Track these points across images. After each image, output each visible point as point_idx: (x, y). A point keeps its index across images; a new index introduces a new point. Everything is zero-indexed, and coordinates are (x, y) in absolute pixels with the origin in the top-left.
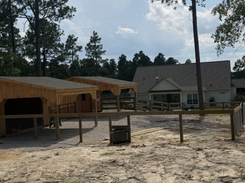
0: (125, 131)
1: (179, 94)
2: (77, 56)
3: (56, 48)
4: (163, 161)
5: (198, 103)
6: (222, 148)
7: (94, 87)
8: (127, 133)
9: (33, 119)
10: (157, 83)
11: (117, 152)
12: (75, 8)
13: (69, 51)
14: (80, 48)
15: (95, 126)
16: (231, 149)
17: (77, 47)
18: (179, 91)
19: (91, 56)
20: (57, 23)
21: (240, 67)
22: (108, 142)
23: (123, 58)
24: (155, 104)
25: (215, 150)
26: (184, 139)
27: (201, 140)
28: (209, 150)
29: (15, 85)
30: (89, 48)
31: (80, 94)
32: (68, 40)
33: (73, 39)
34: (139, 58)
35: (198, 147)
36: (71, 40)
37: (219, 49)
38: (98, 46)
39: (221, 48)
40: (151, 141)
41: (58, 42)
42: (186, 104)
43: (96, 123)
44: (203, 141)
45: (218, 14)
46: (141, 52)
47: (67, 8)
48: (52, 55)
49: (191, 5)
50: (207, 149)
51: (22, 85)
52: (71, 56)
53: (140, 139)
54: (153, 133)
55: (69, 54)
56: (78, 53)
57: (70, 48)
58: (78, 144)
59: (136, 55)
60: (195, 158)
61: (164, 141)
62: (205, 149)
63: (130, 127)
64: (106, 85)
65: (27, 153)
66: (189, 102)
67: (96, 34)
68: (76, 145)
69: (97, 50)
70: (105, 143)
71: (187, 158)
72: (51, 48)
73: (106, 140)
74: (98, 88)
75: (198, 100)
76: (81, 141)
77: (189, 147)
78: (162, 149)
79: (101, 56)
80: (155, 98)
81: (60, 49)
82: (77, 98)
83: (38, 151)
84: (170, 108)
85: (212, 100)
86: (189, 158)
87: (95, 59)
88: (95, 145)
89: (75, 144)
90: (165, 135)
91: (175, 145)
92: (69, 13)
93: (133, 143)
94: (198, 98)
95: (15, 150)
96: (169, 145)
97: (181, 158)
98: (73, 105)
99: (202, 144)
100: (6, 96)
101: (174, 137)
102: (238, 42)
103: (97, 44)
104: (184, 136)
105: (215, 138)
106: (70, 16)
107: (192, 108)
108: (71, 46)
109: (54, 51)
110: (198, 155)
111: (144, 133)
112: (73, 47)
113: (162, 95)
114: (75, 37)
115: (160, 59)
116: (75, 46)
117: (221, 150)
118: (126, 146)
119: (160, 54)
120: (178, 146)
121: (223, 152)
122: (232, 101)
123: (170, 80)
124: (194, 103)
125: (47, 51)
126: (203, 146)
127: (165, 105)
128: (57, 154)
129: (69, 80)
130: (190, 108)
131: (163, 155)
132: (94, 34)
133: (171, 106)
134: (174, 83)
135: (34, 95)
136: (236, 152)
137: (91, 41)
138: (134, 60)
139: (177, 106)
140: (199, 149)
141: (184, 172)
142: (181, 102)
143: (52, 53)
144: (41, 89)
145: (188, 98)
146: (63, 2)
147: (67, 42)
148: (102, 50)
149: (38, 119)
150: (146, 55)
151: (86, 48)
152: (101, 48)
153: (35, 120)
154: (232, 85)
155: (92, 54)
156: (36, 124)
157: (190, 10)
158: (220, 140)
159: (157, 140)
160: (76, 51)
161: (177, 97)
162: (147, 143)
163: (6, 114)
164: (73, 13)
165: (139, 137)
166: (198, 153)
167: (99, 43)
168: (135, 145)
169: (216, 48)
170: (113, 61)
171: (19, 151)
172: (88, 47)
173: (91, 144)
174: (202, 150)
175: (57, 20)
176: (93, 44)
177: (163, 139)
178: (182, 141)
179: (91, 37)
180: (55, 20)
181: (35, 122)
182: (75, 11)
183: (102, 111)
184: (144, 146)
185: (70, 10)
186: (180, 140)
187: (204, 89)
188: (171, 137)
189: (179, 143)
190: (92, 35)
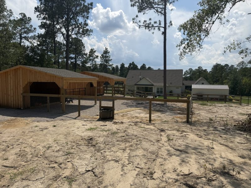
0: (110, 111)
1: (152, 87)
2: (95, 62)
3: (83, 56)
4: (131, 144)
5: (162, 93)
6: (180, 131)
7: (95, 79)
8: (112, 112)
9: (47, 97)
10: (140, 80)
11: (100, 127)
12: (92, 30)
13: (90, 58)
14: (97, 57)
15: (95, 105)
16: (187, 132)
17: (96, 56)
18: (153, 85)
19: (103, 62)
20: (81, 39)
21: (187, 74)
22: (98, 117)
23: (123, 65)
24: (138, 92)
25: (175, 132)
26: (152, 118)
27: (164, 120)
28: (170, 132)
29: (36, 72)
30: (103, 57)
31: (89, 82)
32: (90, 51)
33: (93, 51)
34: (132, 66)
35: (162, 127)
36: (92, 51)
37: (181, 55)
38: (108, 56)
39: (183, 55)
40: (128, 118)
41: (84, 52)
42: (156, 93)
43: (96, 102)
44: (165, 121)
45: (182, 30)
46: (133, 62)
47: (87, 30)
48: (80, 60)
49: (163, 31)
50: (168, 130)
51: (40, 72)
52: (92, 61)
53: (122, 116)
54: (132, 112)
55: (90, 60)
56: (96, 59)
57: (91, 56)
58: (76, 118)
59: (130, 64)
60: (159, 141)
61: (137, 119)
62: (167, 130)
63: (114, 108)
64: (106, 78)
65: (36, 122)
66: (158, 92)
67: (107, 49)
68: (75, 119)
69: (107, 59)
70: (96, 118)
71: (152, 141)
72: (80, 55)
73: (98, 115)
74: (98, 80)
75: (163, 92)
76: (79, 115)
77: (155, 126)
78: (135, 127)
79: (109, 62)
80: (138, 88)
81: (85, 56)
82: (87, 85)
83: (44, 121)
84: (146, 95)
85: (171, 92)
86: (154, 141)
87: (105, 63)
88: (88, 120)
89: (74, 117)
90: (140, 114)
91: (144, 123)
92: (88, 33)
93: (115, 119)
94: (163, 90)
95: (28, 120)
96: (140, 124)
97: (147, 140)
98: (84, 89)
99: (164, 125)
100: (30, 80)
101: (145, 116)
102: (195, 52)
103: (107, 55)
104: (152, 115)
105: (173, 119)
106: (89, 35)
107: (159, 96)
108: (92, 55)
109: (82, 57)
110: (162, 137)
111: (126, 111)
112: (93, 56)
113: (143, 87)
114: (95, 50)
115: (143, 67)
116: (94, 56)
117: (180, 133)
118: (110, 122)
119: (144, 64)
120: (147, 125)
121: (182, 135)
122: (182, 93)
123: (147, 78)
124: (160, 93)
125: (77, 57)
126: (165, 126)
127: (143, 93)
128: (55, 126)
129: (82, 73)
130: (158, 96)
131: (133, 135)
132: (106, 49)
133: (147, 94)
134: (150, 80)
135: (48, 81)
136: (192, 135)
137: (104, 53)
138: (129, 66)
139: (150, 94)
140: (162, 130)
141: (146, 163)
142: (153, 92)
143: (80, 59)
144: (53, 76)
145: (157, 90)
146: (85, 26)
147: (90, 52)
148: (110, 59)
149: (50, 97)
150: (136, 64)
151: (100, 57)
152: (110, 58)
153: (48, 98)
154: (183, 84)
155: (104, 60)
156: (48, 101)
157: (162, 34)
158: (177, 122)
159: (133, 118)
160: (95, 58)
161: (151, 89)
162: (125, 120)
163: (31, 93)
164: (91, 33)
165: (121, 114)
166: (161, 135)
167: (108, 54)
168: (117, 121)
169: (179, 55)
170: (117, 66)
171: (31, 120)
172: (101, 57)
173: (86, 118)
174: (164, 131)
175: (81, 37)
176: (105, 55)
177: (137, 118)
178: (150, 120)
179: (104, 51)
180: (80, 37)
181: (48, 99)
182: (92, 32)
183: (104, 95)
184: (122, 123)
185: (89, 31)
186: (149, 120)
187: (167, 85)
188: (143, 116)
189: (148, 122)
190: (105, 50)
